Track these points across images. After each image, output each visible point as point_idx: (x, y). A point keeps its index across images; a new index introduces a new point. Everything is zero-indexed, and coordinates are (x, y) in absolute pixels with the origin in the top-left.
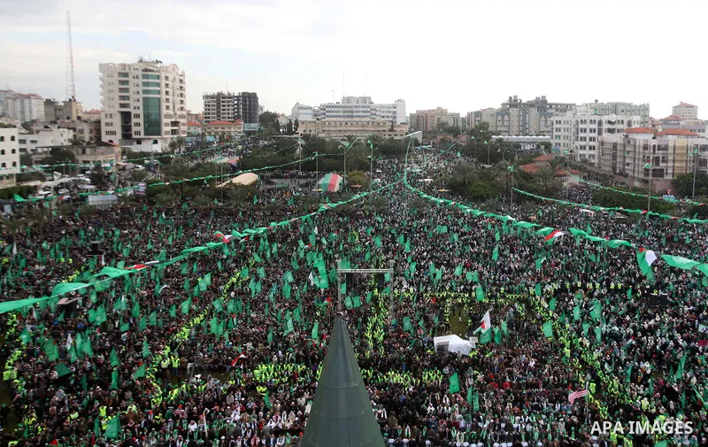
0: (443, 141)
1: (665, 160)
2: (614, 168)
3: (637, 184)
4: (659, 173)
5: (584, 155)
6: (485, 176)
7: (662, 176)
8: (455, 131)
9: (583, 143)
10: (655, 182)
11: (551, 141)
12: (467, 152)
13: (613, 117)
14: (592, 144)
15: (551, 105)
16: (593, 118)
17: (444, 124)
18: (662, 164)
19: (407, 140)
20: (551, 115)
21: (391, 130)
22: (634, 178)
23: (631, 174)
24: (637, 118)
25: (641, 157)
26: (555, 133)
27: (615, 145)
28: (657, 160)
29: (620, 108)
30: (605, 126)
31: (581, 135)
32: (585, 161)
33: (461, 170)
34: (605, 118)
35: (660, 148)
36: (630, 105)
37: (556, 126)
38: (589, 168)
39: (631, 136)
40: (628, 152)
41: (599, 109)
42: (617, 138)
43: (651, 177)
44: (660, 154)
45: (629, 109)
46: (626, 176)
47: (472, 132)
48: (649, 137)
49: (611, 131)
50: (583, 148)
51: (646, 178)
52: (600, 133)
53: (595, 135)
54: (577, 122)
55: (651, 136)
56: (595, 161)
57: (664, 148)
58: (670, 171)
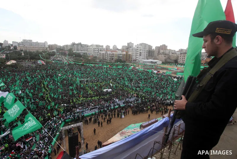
2: (103, 58)
4: (112, 59)
5: (96, 56)
9: (95, 53)
10: (112, 61)
11: (88, 53)
16: (97, 48)
18: (113, 57)
22: (108, 60)
25: (109, 56)
27: (103, 54)
30: (100, 50)
31: (95, 51)
34: (100, 48)
37: (88, 49)
40: (106, 55)
46: (106, 60)
49: (101, 51)
51: (110, 60)
53: (98, 51)
54: (94, 49)
55: (110, 52)
56: (98, 57)
57: (113, 54)
58: (114, 59)
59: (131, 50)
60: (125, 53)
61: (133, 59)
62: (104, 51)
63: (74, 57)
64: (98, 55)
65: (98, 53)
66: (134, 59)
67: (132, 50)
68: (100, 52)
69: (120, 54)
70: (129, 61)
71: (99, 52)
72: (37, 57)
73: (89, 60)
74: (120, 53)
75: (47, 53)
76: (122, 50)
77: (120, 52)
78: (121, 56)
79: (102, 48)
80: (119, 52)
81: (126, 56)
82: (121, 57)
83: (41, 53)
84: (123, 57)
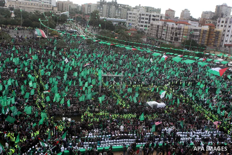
1: (179, 34)
2: (157, 36)
3: (168, 43)
4: (177, 39)
5: (142, 29)
7: (178, 40)
9: (142, 24)
11: (127, 22)
13: (155, 14)
14: (145, 25)
16: (146, 13)
18: (178, 36)
25: (170, 32)
26: (129, 18)
27: (158, 26)
28: (177, 34)
30: (152, 17)
31: (142, 20)
34: (152, 14)
35: (178, 29)
37: (129, 15)
40: (164, 30)
41: (149, 9)
43: (173, 41)
44: (178, 31)
46: (163, 39)
49: (154, 20)
50: (142, 26)
51: (171, 41)
52: (150, 20)
53: (147, 21)
54: (140, 15)
55: (174, 24)
56: (146, 32)
57: (180, 29)
58: (181, 39)
60: (206, 28)
61: (224, 43)
62: (161, 20)
63: (99, 28)
64: (147, 28)
65: (148, 25)
66: (228, 43)
68: (151, 21)
69: (196, 30)
70: (215, 46)
71: (149, 23)
72: (34, 23)
73: (128, 37)
74: (194, 28)
75: (53, 17)
76: (202, 22)
77: (195, 25)
78: (198, 33)
79: (158, 14)
80: (193, 24)
81: (209, 34)
82: (197, 36)
83: (42, 17)
84: (201, 37)
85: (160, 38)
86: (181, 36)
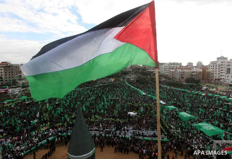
0: (136, 71)
1: (184, 75)
2: (173, 77)
3: (178, 80)
4: (183, 78)
6: (144, 79)
8: (139, 69)
10: (182, 80)
12: (141, 73)
13: (173, 66)
14: (168, 71)
15: (160, 63)
16: (168, 66)
17: (137, 68)
19: (128, 71)
20: (160, 65)
21: (125, 69)
22: (177, 79)
23: (176, 78)
24: (178, 66)
25: (179, 74)
26: (160, 69)
27: (173, 72)
28: (182, 75)
29: (175, 64)
30: (171, 68)
31: (166, 70)
32: (166, 75)
33: (139, 77)
34: (171, 66)
35: (183, 72)
36: (177, 63)
38: (167, 77)
39: (177, 70)
40: (176, 73)
41: (170, 64)
42: (173, 70)
44: (183, 73)
45: (177, 64)
46: (175, 78)
47: (142, 69)
48: (180, 70)
49: (172, 69)
50: (166, 72)
51: (180, 79)
52: (170, 69)
54: (165, 67)
58: (185, 77)
59: (211, 66)
60: (201, 70)
61: (214, 78)
66: (217, 78)
67: (213, 66)
70: (208, 80)
74: (193, 71)
78: (195, 74)
81: (203, 74)
84: (198, 76)
85: (174, 78)
86: (185, 76)
